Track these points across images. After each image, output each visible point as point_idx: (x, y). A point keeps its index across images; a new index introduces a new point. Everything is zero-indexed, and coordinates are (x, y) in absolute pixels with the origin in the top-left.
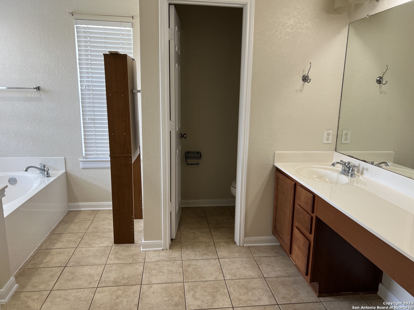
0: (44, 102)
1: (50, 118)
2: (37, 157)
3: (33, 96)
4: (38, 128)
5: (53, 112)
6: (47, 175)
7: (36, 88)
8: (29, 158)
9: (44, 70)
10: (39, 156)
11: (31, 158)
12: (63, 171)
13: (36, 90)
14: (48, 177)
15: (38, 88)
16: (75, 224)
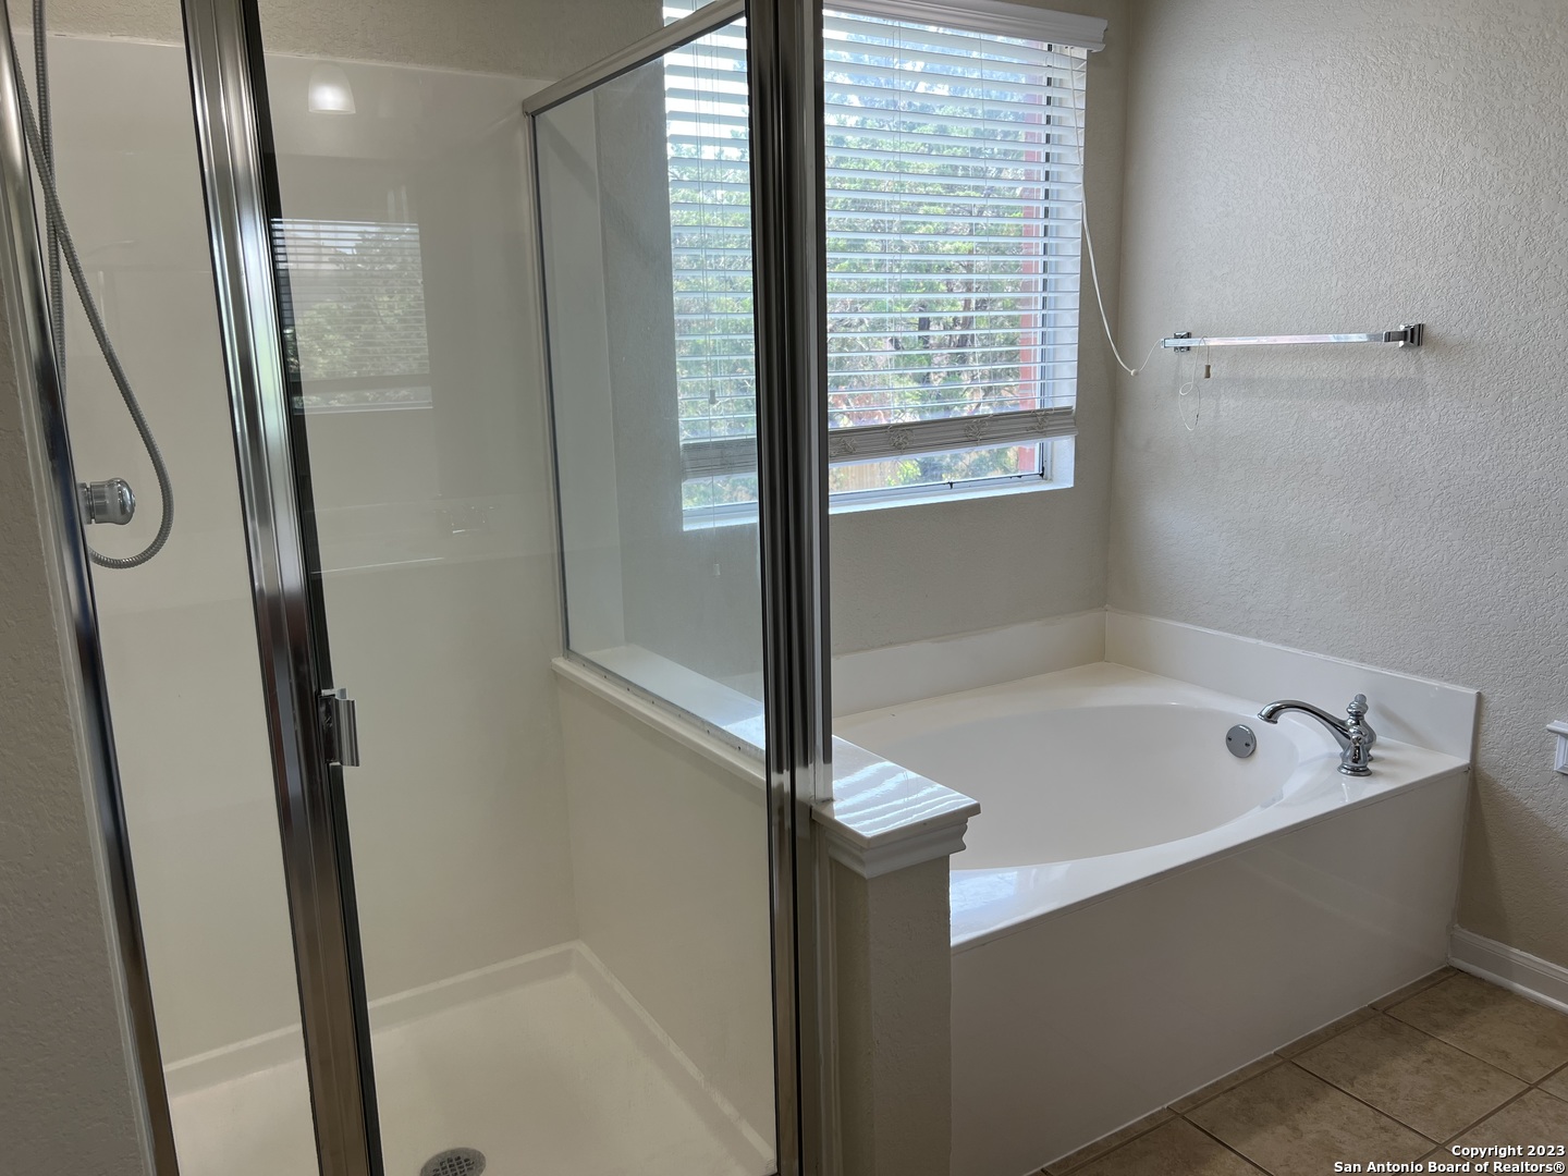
0: (1431, 404)
1: (1445, 484)
2: (1353, 664)
3: (1386, 376)
4: (1380, 529)
5: (1464, 454)
6: (1355, 761)
7: (1404, 336)
8: (1322, 656)
9: (1460, 238)
10: (1363, 661)
11: (1331, 658)
12: (1461, 759)
13: (1401, 343)
14: (1356, 772)
15: (1414, 336)
16: (1429, 1061)
